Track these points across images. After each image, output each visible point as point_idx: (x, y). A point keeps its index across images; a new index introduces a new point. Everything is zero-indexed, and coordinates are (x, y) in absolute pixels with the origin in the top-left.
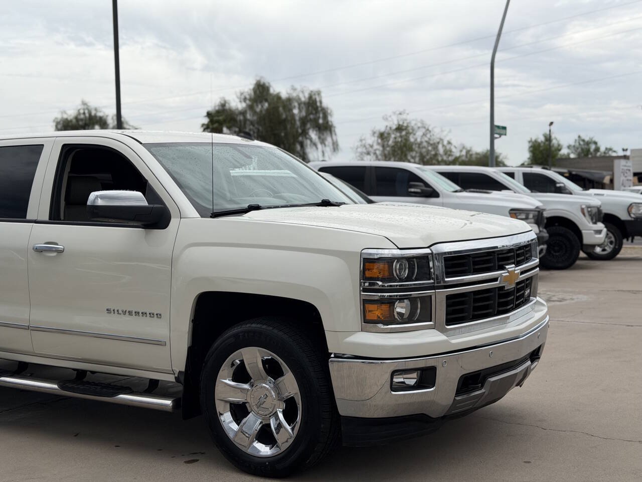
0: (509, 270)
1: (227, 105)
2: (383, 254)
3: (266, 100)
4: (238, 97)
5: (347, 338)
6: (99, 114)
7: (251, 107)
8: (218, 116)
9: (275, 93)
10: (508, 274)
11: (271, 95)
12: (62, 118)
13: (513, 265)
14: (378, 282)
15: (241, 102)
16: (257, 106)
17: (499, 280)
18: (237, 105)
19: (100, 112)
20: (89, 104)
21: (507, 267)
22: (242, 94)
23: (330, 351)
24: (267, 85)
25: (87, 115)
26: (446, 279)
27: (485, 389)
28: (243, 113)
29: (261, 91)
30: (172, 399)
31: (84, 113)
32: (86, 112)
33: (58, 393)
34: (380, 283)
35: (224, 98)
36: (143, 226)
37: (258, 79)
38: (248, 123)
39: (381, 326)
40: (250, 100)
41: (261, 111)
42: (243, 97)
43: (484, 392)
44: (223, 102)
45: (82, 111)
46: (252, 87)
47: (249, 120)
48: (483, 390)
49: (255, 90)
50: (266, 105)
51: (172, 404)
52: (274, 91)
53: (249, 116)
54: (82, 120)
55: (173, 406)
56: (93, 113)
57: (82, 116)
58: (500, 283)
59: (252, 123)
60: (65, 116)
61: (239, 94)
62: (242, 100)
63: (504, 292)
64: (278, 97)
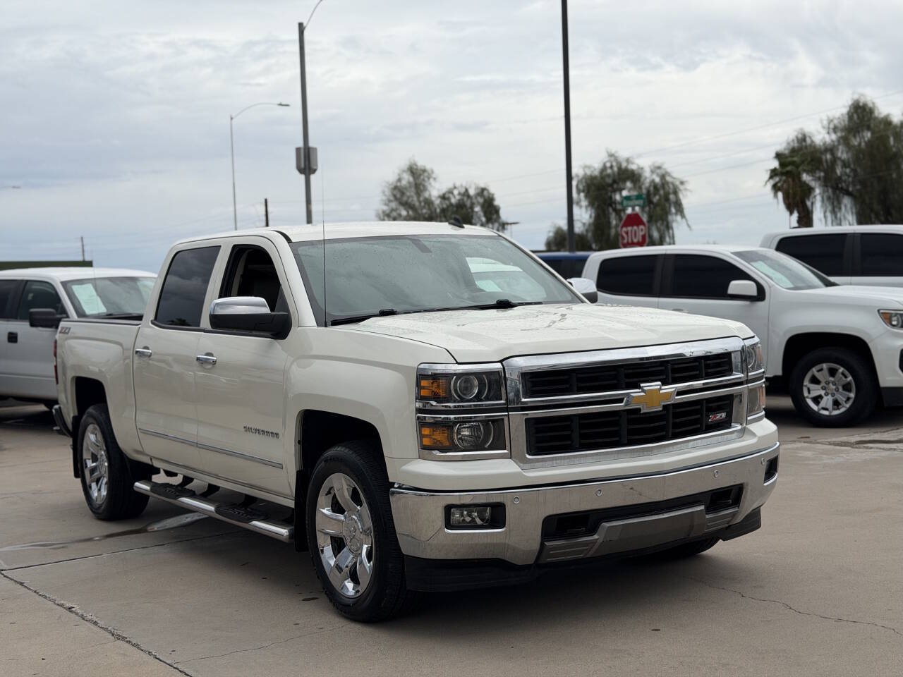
0: (645, 388)
1: (808, 141)
2: (437, 370)
3: (869, 128)
4: (824, 127)
5: (404, 465)
6: (633, 167)
7: (845, 140)
8: (792, 157)
9: (882, 116)
10: (643, 394)
11: (876, 118)
12: (585, 174)
13: (660, 383)
14: (431, 402)
15: (828, 133)
16: (855, 136)
17: (624, 401)
18: (824, 138)
19: (633, 163)
20: (616, 155)
21: (642, 385)
22: (830, 121)
23: (390, 480)
24: (870, 105)
25: (615, 169)
26: (523, 400)
27: (598, 535)
28: (831, 149)
29: (861, 115)
30: (289, 528)
31: (611, 167)
32: (614, 164)
33: (214, 516)
34: (434, 403)
35: (802, 129)
36: (271, 336)
37: (856, 97)
38: (839, 163)
39: (437, 453)
40: (842, 130)
41: (860, 144)
42: (832, 126)
43: (598, 539)
44: (800, 136)
45: (608, 165)
46: (845, 110)
47: (840, 159)
48: (596, 537)
49: (850, 116)
50: (868, 135)
51: (288, 534)
52: (879, 113)
53: (842, 153)
54: (609, 176)
55: (290, 535)
56: (624, 165)
57: (609, 171)
58: (626, 405)
59: (845, 165)
60: (589, 172)
61: (825, 123)
62: (831, 131)
63: (639, 416)
64: (887, 122)
